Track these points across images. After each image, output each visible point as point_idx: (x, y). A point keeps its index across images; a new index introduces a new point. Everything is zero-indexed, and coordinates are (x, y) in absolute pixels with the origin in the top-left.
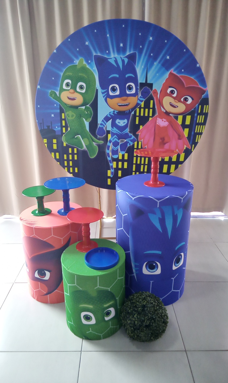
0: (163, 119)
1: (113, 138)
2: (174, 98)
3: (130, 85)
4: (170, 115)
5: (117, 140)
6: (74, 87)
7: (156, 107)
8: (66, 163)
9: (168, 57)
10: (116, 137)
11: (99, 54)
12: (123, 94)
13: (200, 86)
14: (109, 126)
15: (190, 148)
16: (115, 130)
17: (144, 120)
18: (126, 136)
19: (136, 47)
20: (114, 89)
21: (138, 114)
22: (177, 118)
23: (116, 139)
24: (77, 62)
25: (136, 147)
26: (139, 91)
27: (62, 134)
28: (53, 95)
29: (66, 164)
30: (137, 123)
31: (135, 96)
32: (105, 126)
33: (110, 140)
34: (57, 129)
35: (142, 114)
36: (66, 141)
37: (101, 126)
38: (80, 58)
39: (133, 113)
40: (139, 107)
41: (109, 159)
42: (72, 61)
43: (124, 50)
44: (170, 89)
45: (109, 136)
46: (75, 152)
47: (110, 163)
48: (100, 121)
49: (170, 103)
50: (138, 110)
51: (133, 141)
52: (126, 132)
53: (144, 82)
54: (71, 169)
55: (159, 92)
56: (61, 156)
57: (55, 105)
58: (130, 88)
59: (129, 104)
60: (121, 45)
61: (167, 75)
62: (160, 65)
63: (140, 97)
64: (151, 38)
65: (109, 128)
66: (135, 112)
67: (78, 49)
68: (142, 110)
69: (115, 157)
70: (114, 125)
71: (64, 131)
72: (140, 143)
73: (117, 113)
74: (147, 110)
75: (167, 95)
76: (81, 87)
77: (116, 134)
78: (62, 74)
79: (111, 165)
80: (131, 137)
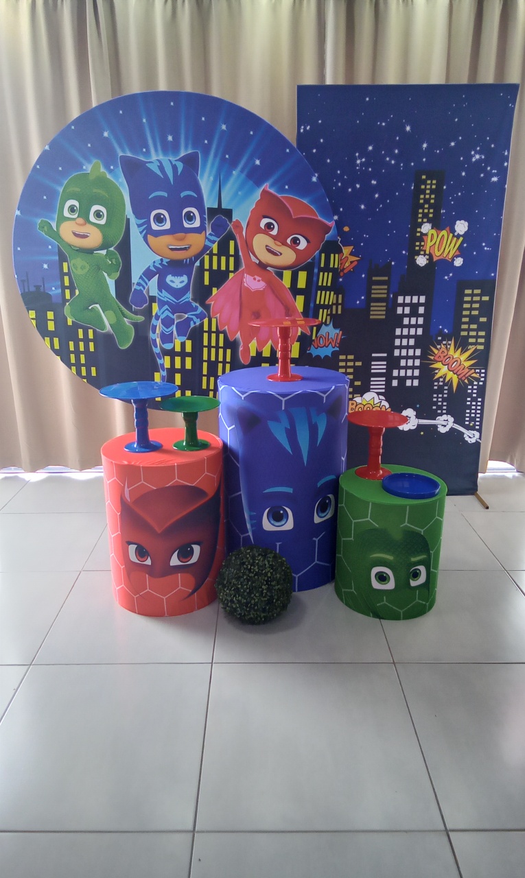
0: (256, 277)
1: (162, 310)
2: (274, 238)
3: (189, 212)
4: (268, 268)
5: (171, 315)
6: (84, 214)
7: (240, 254)
8: (73, 357)
9: (258, 162)
10: (167, 309)
11: (129, 154)
12: (177, 228)
13: (320, 218)
14: (153, 287)
15: (309, 334)
16: (165, 296)
17: (219, 278)
18: (187, 308)
19: (196, 142)
20: (159, 219)
21: (207, 266)
22: (281, 276)
23: (167, 313)
24: (88, 168)
25: (206, 328)
26: (207, 222)
27: (65, 301)
28: (46, 228)
29: (73, 361)
30: (207, 282)
31: (200, 233)
32: (146, 288)
33: (156, 314)
34: (55, 291)
35: (215, 267)
36: (73, 315)
37: (138, 288)
38: (95, 161)
39: (198, 264)
40: (208, 252)
41: (157, 350)
42: (79, 166)
43: (175, 147)
44: (264, 221)
45: (155, 307)
46: (91, 336)
47: (158, 359)
48: (135, 278)
49: (266, 246)
50: (207, 258)
51: (201, 317)
52: (187, 300)
53: (216, 206)
54: (83, 369)
55: (244, 225)
56: (65, 345)
57: (50, 247)
58: (190, 217)
59: (189, 248)
60: (170, 138)
61: (257, 195)
62: (243, 176)
63: (210, 234)
64: (224, 127)
65: (154, 291)
66: (202, 262)
67: (89, 145)
68: (215, 259)
69: (168, 346)
70: (162, 285)
71: (68, 296)
72: (214, 321)
73: (167, 263)
74: (223, 259)
75: (260, 231)
76: (98, 215)
77: (167, 303)
78: (61, 190)
79: (160, 362)
80: (196, 309)
